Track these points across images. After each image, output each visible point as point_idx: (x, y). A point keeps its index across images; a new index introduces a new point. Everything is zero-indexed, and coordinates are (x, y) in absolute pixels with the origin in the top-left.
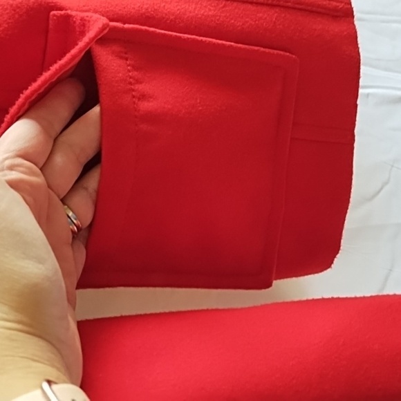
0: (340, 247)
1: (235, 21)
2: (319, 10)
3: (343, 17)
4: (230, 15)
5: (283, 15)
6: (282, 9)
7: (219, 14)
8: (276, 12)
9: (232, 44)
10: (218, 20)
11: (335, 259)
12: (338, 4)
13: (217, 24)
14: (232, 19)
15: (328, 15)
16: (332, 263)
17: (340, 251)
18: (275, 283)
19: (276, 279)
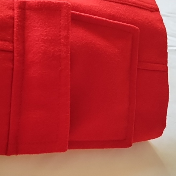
0: (166, 124)
1: (106, 9)
2: (144, 7)
3: (155, 11)
4: (104, 7)
5: (128, 8)
6: (127, 6)
7: (99, 6)
8: (125, 7)
9: (107, 19)
10: (98, 8)
11: (164, 131)
12: (152, 6)
13: (98, 10)
14: (105, 8)
15: (148, 10)
16: (162, 133)
17: (166, 127)
18: (133, 144)
19: (134, 142)
